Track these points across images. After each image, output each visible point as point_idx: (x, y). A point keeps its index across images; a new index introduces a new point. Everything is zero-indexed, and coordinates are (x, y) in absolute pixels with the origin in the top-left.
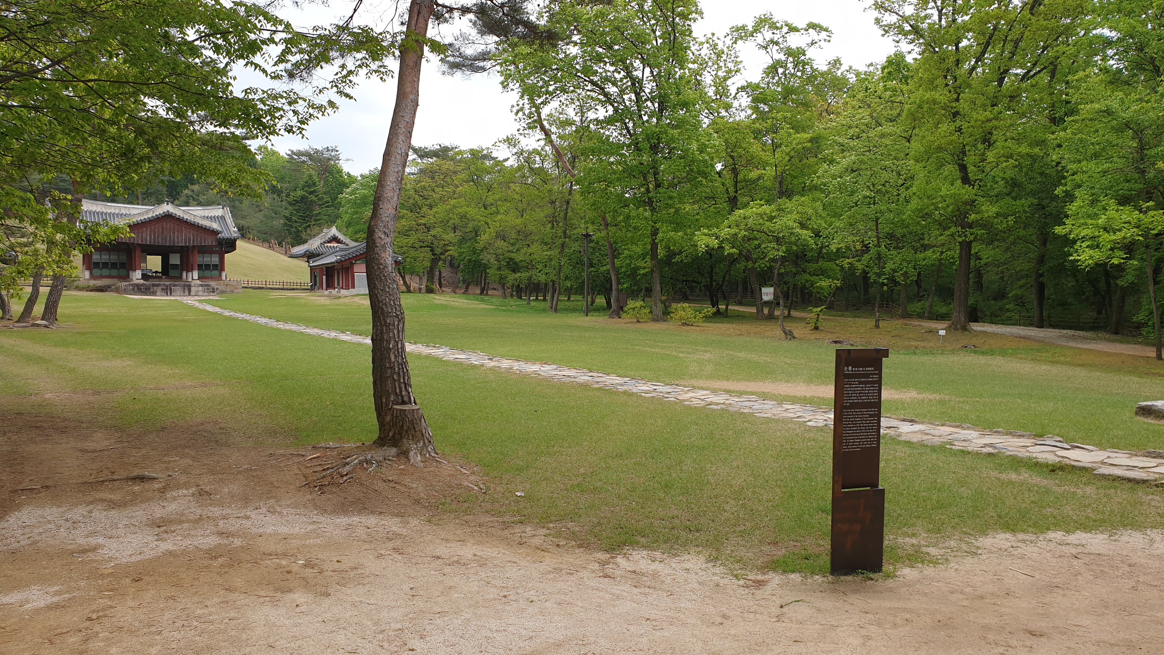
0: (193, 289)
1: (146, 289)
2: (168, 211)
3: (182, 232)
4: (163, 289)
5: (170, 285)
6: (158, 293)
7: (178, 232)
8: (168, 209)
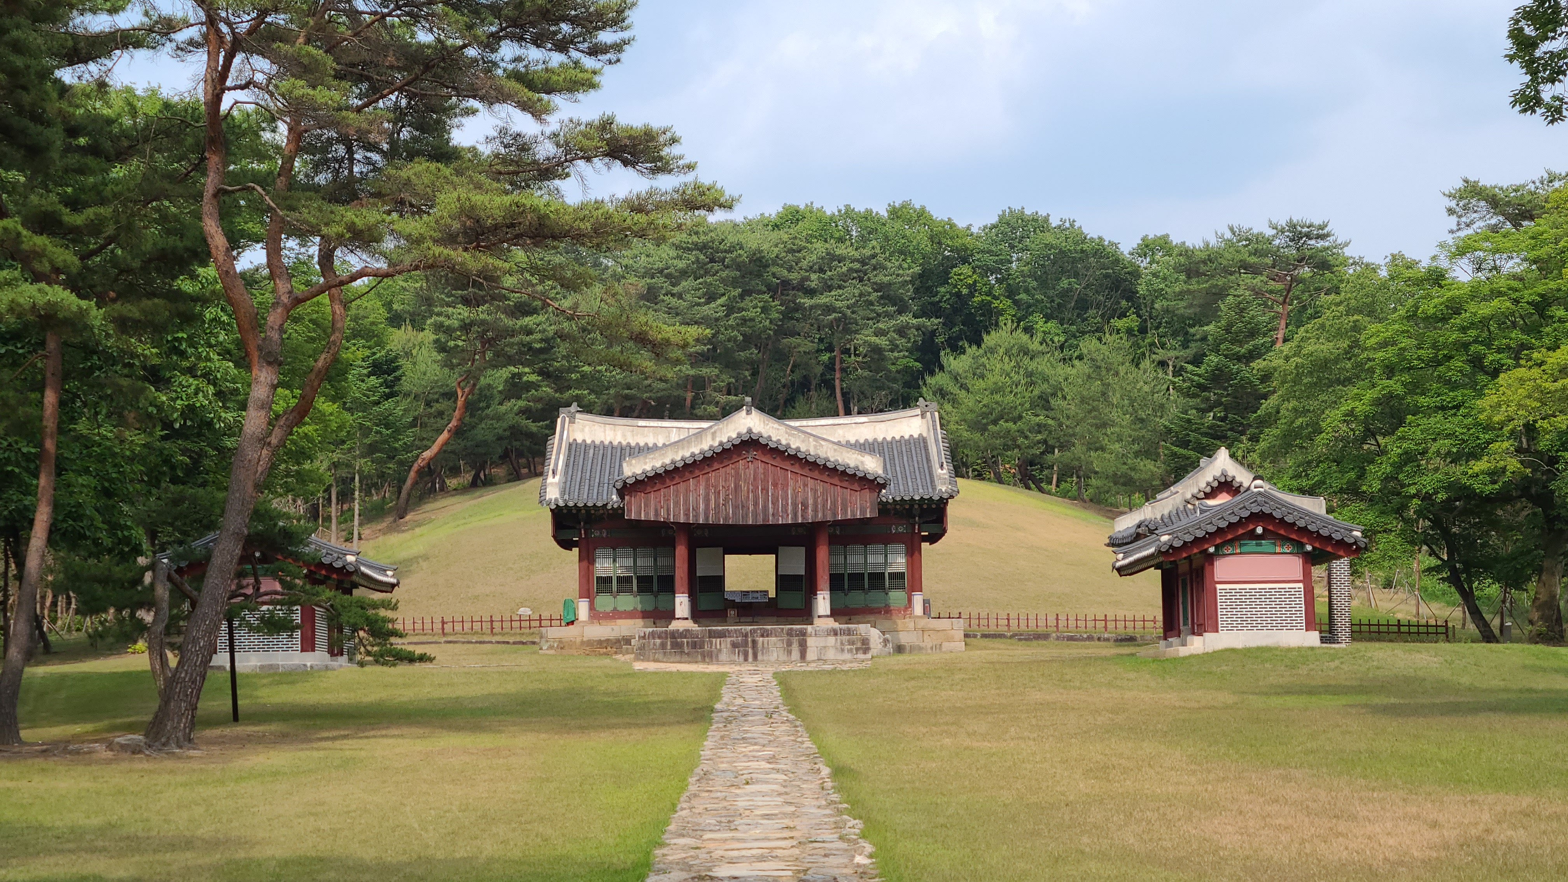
0: (811, 642)
1: (694, 645)
2: (750, 431)
3: (785, 486)
4: (734, 645)
5: (753, 632)
6: (723, 656)
7: (775, 485)
8: (751, 425)
